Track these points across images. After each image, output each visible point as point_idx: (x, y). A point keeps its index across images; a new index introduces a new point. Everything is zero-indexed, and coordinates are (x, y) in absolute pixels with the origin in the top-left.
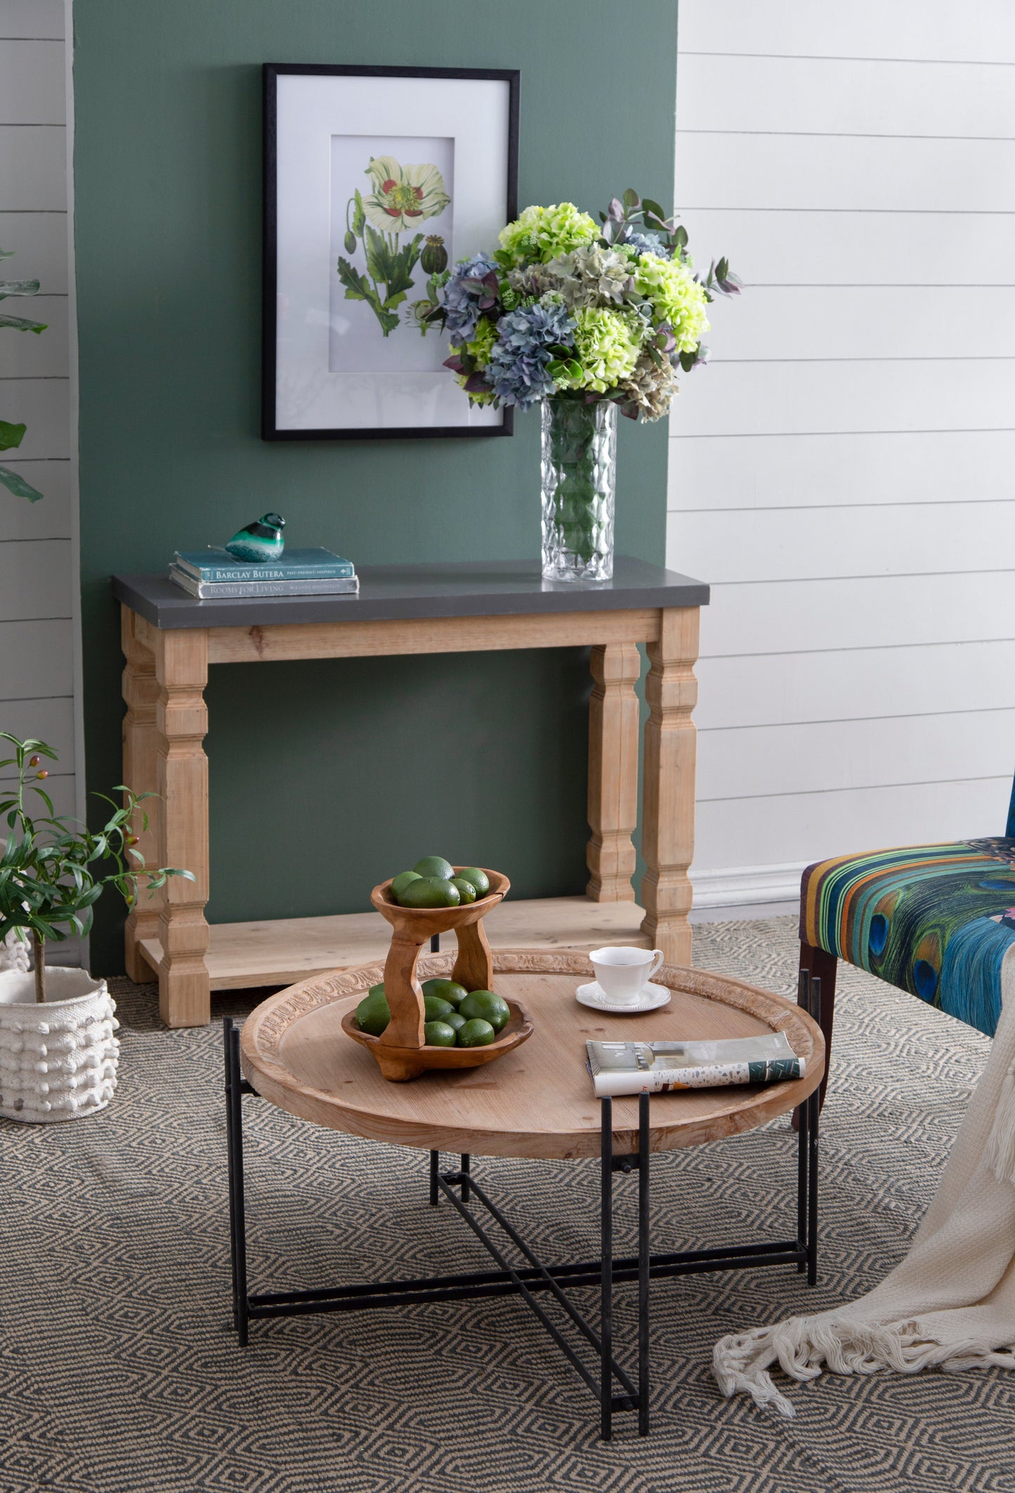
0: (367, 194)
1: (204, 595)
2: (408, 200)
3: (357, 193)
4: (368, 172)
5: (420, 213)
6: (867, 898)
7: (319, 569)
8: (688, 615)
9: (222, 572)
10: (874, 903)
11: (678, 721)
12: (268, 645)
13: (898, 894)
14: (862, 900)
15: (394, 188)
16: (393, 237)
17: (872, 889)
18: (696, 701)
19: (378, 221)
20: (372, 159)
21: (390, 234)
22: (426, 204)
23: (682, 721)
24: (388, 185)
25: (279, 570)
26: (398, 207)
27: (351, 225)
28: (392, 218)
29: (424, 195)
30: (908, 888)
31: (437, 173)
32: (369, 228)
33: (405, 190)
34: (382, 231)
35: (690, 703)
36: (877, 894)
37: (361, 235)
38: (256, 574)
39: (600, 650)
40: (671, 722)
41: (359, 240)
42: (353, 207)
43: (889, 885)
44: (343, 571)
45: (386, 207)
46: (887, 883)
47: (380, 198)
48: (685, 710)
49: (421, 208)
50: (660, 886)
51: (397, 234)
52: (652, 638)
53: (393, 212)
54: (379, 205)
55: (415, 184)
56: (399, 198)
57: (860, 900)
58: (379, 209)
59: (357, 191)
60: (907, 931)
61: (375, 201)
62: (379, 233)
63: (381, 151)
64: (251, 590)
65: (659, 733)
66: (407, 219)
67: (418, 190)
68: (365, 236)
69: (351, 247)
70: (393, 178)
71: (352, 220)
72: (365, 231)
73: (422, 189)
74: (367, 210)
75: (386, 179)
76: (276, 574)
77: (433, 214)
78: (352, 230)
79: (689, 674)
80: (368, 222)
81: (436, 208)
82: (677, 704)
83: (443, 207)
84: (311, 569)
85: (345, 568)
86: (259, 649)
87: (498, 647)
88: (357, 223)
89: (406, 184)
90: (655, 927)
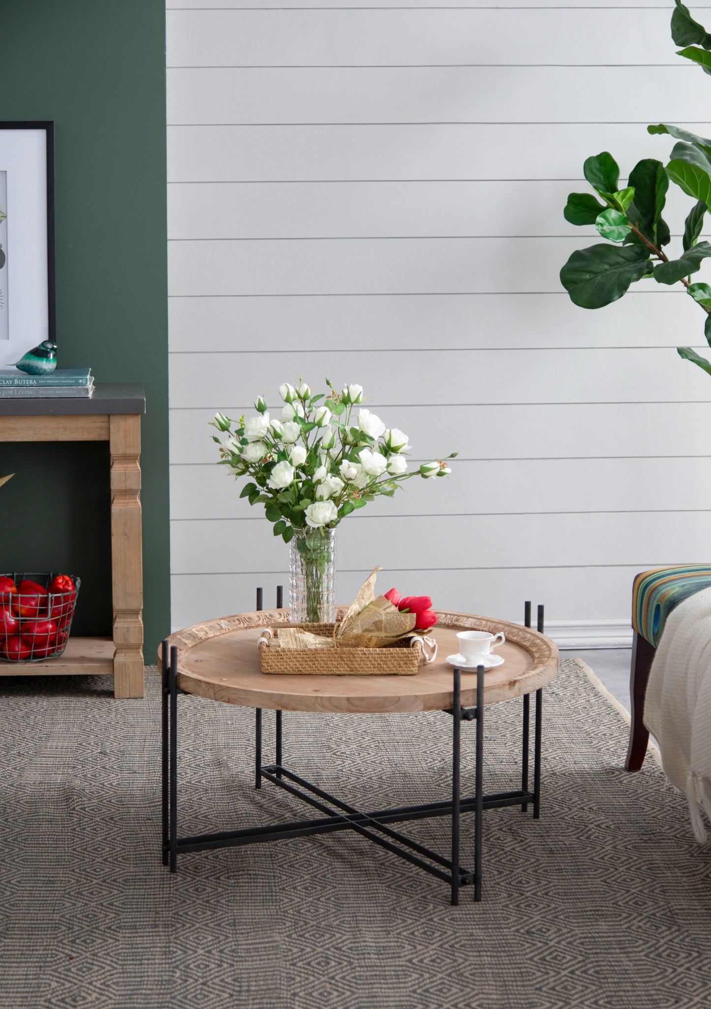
7: (64, 379)
8: (130, 421)
11: (126, 501)
23: (130, 501)
35: (134, 487)
40: (121, 501)
44: (80, 381)
48: (130, 494)
50: (116, 625)
52: (103, 438)
64: (11, 392)
79: (134, 465)
83: (1, 221)
84: (58, 379)
85: (82, 379)
90: (115, 656)
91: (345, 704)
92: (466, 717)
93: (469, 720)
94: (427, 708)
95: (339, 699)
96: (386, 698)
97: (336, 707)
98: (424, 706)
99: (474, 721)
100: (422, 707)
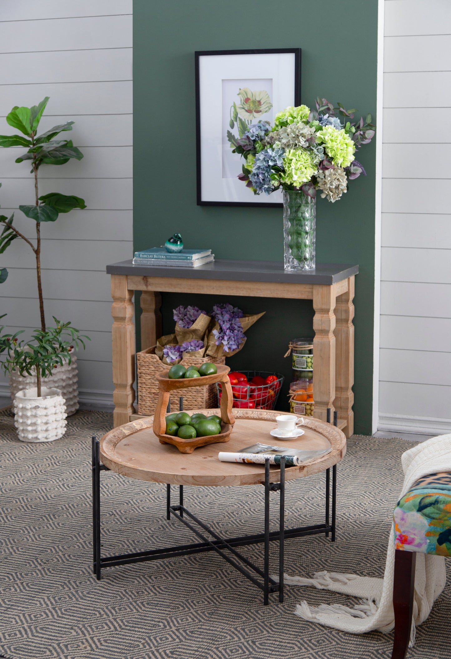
0: (238, 104)
1: (135, 263)
2: (255, 106)
3: (234, 104)
4: (238, 94)
5: (260, 111)
7: (180, 256)
8: (325, 289)
9: (142, 254)
12: (150, 284)
15: (249, 101)
16: (250, 122)
19: (243, 115)
20: (240, 89)
21: (248, 121)
22: (263, 108)
23: (325, 337)
24: (247, 100)
25: (164, 255)
26: (251, 109)
27: (232, 117)
28: (249, 114)
29: (262, 104)
31: (267, 94)
32: (239, 118)
33: (254, 102)
34: (245, 119)
37: (236, 121)
38: (155, 256)
41: (235, 123)
42: (233, 110)
44: (189, 258)
45: (246, 109)
47: (244, 105)
48: (324, 332)
49: (261, 109)
51: (251, 121)
52: (310, 298)
53: (249, 111)
54: (243, 108)
55: (258, 99)
56: (252, 105)
58: (244, 110)
59: (234, 103)
61: (242, 106)
62: (243, 120)
63: (244, 86)
64: (152, 262)
66: (255, 114)
67: (259, 102)
68: (238, 121)
69: (232, 126)
70: (249, 97)
71: (232, 115)
72: (238, 119)
73: (261, 101)
74: (239, 110)
75: (246, 97)
76: (163, 257)
77: (266, 112)
78: (232, 119)
79: (327, 315)
80: (239, 116)
81: (267, 109)
82: (320, 328)
83: (270, 109)
84: (177, 256)
85: (189, 256)
86: (147, 286)
88: (235, 116)
89: (254, 99)
91: (191, 480)
92: (273, 489)
93: (276, 491)
94: (243, 484)
95: (188, 476)
96: (216, 477)
97: (185, 481)
98: (241, 482)
99: (279, 491)
100: (240, 483)
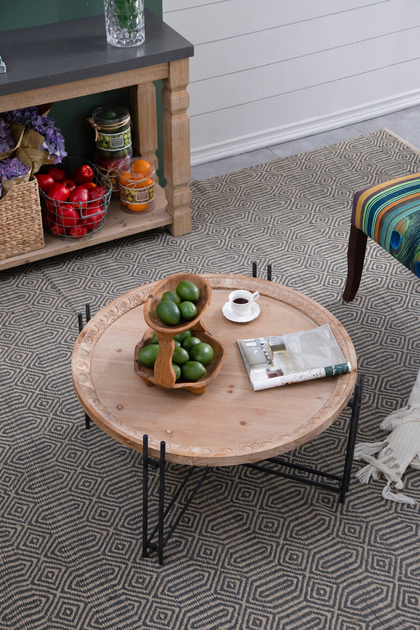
6: (390, 220)
8: (183, 62)
10: (394, 223)
11: (180, 116)
13: (406, 221)
14: (387, 221)
17: (392, 215)
18: (189, 105)
30: (410, 217)
35: (186, 106)
36: (396, 219)
39: (135, 87)
40: (177, 116)
43: (401, 213)
46: (399, 212)
48: (183, 110)
50: (175, 195)
52: (165, 77)
57: (386, 220)
60: (411, 247)
65: (171, 123)
79: (184, 91)
82: (180, 108)
87: (84, 95)
90: (174, 212)
